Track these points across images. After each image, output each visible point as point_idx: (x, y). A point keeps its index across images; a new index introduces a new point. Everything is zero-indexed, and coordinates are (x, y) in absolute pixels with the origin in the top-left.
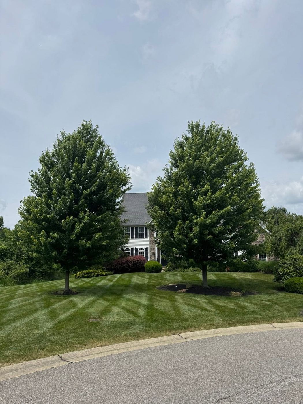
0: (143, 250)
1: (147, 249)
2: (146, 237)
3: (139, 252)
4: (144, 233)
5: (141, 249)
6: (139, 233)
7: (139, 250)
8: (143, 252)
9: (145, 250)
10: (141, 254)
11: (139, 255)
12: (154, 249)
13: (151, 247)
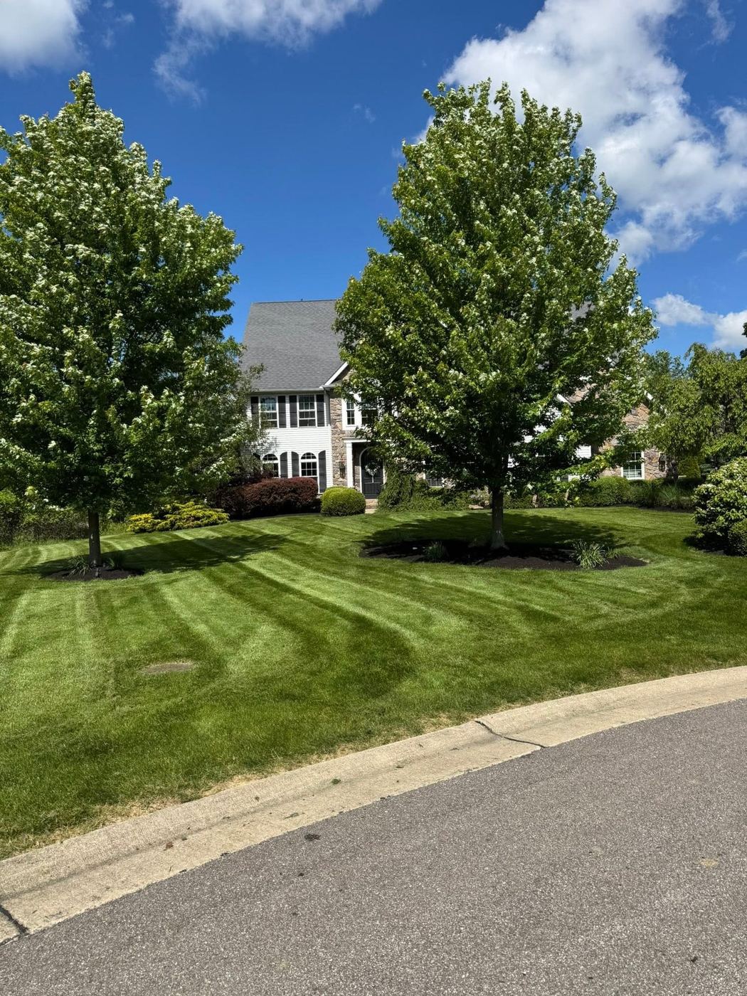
0: (314, 457)
1: (323, 454)
2: (321, 424)
3: (303, 465)
4: (314, 412)
5: (309, 455)
6: (300, 413)
7: (303, 458)
8: (314, 464)
9: (317, 458)
10: (309, 468)
11: (304, 473)
12: (343, 455)
13: (334, 448)
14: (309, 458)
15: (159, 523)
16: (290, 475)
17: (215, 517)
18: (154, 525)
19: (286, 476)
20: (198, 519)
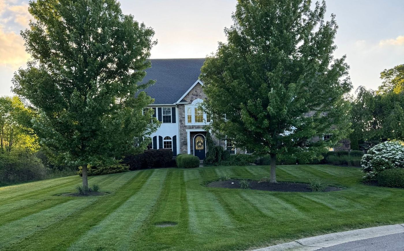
0: (170, 139)
1: (175, 137)
2: (174, 121)
3: (165, 142)
4: (171, 116)
5: (167, 138)
6: (163, 116)
7: (165, 139)
8: (171, 142)
9: (172, 139)
10: (168, 144)
11: (165, 147)
12: (185, 138)
13: (181, 134)
14: (168, 139)
15: (94, 171)
16: (158, 148)
17: (123, 168)
18: (92, 171)
19: (156, 148)
20: (114, 169)
